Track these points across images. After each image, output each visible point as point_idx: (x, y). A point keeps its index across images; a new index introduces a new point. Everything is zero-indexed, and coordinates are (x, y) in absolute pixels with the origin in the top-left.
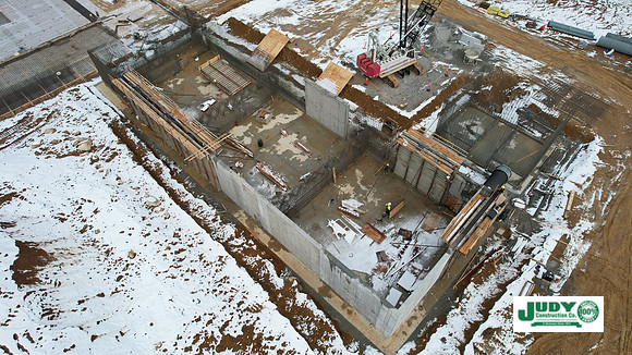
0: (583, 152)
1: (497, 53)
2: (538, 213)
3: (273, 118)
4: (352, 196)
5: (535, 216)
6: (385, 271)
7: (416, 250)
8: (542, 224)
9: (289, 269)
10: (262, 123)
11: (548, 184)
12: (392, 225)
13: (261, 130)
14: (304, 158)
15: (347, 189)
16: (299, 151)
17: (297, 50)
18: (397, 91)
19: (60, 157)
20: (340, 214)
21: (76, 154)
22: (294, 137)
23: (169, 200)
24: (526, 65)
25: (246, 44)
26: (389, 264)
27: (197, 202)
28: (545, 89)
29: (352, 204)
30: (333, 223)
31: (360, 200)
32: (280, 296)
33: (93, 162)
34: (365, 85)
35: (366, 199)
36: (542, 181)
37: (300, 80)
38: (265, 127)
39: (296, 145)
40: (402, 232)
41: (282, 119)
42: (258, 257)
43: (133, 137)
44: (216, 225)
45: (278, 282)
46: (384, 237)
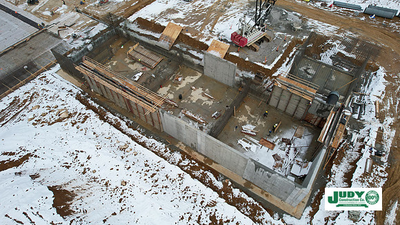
0: (374, 77)
1: (309, 23)
2: (359, 117)
3: (184, 80)
4: (248, 123)
5: (359, 119)
6: (281, 166)
7: (295, 150)
8: (364, 123)
9: (222, 175)
10: (178, 83)
11: (361, 98)
12: (277, 137)
13: (178, 88)
14: (211, 103)
15: (243, 118)
16: (206, 99)
17: (189, 34)
18: (258, 53)
19: (50, 125)
20: (243, 134)
21: (60, 120)
22: (200, 90)
23: (133, 143)
24: (328, 29)
25: (153, 34)
26: (282, 161)
27: (151, 141)
28: (343, 43)
29: (249, 128)
30: (240, 141)
31: (253, 124)
32: (223, 193)
33: (73, 124)
34: (238, 52)
35: (256, 123)
36: (356, 98)
37: (195, 53)
38: (180, 86)
39: (203, 95)
40: (284, 140)
41: (190, 80)
42: (201, 171)
43: (94, 104)
44: (167, 154)
45: (220, 185)
46: (274, 145)
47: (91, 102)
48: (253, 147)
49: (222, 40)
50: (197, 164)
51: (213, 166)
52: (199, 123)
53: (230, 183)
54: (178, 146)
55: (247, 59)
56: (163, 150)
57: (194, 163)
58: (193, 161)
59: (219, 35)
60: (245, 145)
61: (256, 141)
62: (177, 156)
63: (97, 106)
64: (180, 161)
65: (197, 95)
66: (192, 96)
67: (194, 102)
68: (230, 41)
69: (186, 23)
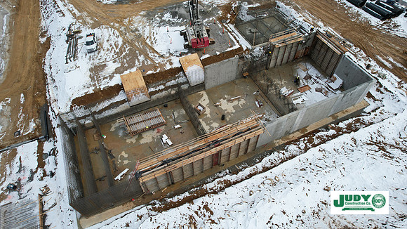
0: (281, 9)
6: (327, 92)
10: (203, 113)
16: (236, 102)
17: (150, 72)
20: (289, 97)
22: (223, 101)
26: (324, 89)
29: (284, 91)
30: (294, 102)
31: (282, 87)
32: (340, 133)
34: (204, 54)
35: (282, 85)
38: (208, 113)
39: (230, 101)
40: (306, 79)
41: (204, 102)
42: (314, 138)
43: (181, 197)
44: (287, 155)
45: (332, 132)
46: (307, 86)
47: (175, 199)
48: (303, 97)
49: (181, 55)
50: (306, 138)
51: (309, 130)
52: (261, 118)
53: (333, 125)
54: (278, 145)
55: (218, 53)
56: (281, 156)
57: (305, 140)
58: (302, 139)
59: (171, 54)
60: (299, 101)
61: (299, 93)
62: (292, 148)
63: (187, 194)
64: (299, 148)
65: (226, 106)
66: (226, 110)
67: (234, 111)
68: (186, 51)
69: (131, 67)
